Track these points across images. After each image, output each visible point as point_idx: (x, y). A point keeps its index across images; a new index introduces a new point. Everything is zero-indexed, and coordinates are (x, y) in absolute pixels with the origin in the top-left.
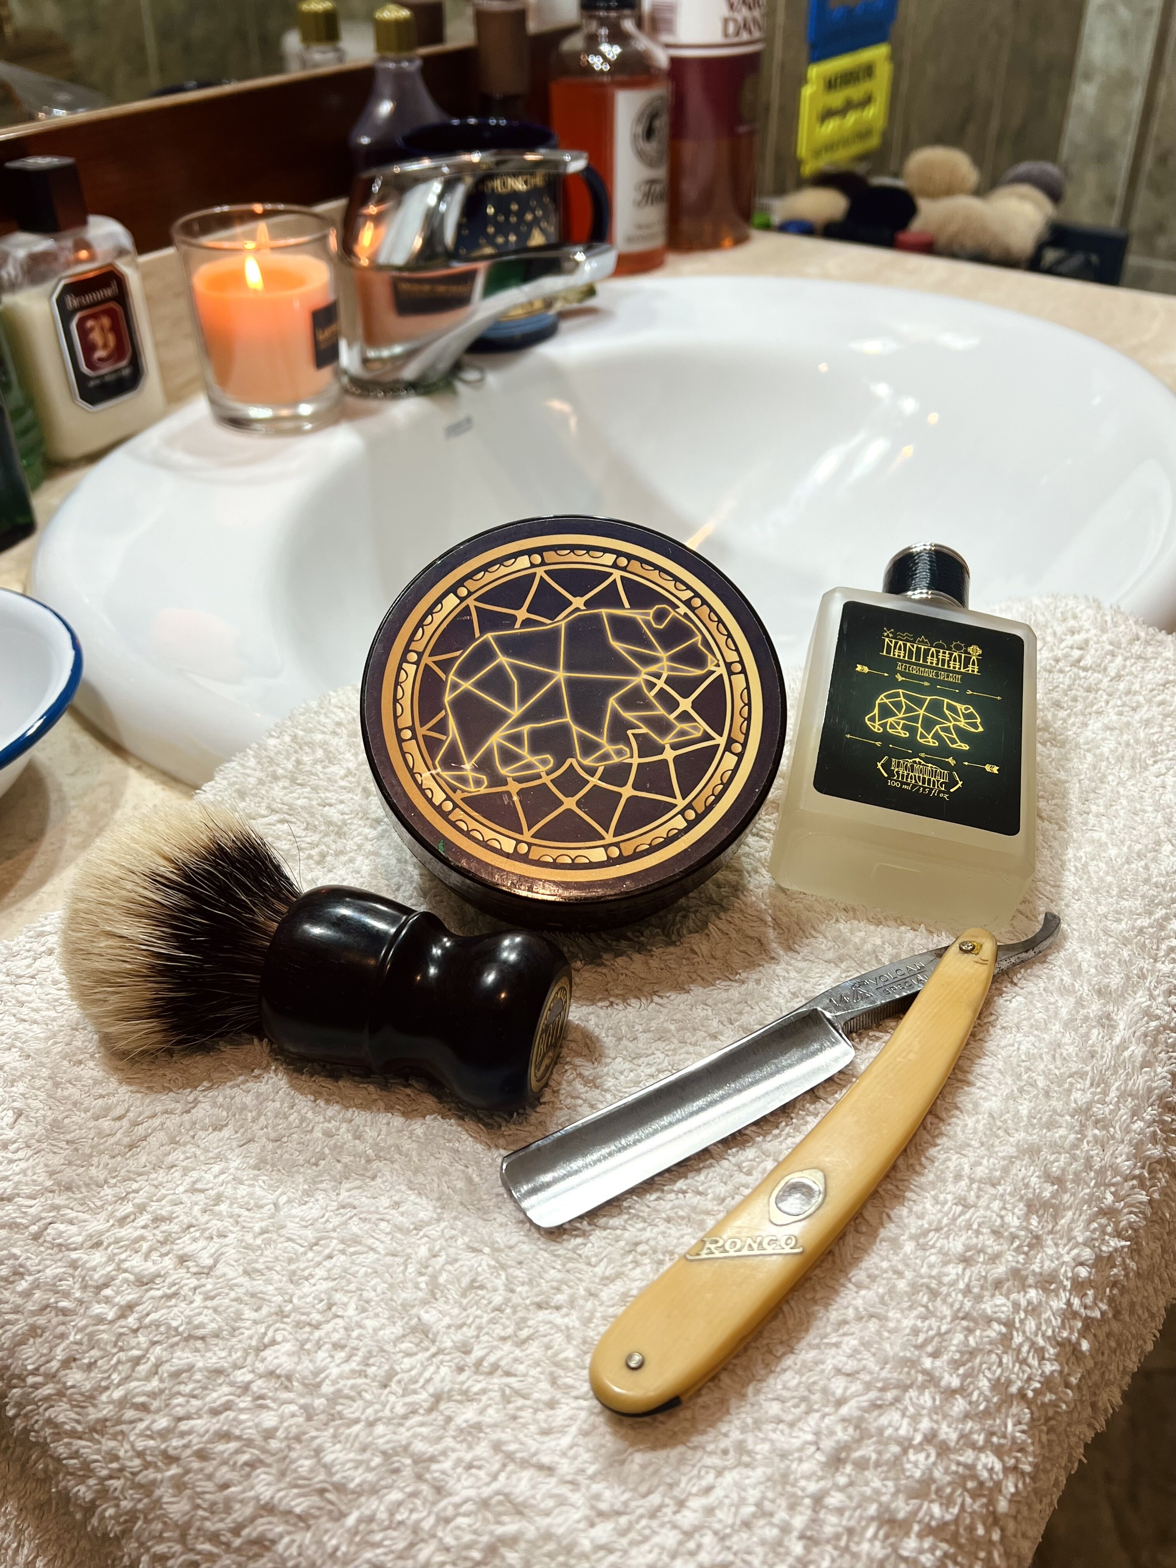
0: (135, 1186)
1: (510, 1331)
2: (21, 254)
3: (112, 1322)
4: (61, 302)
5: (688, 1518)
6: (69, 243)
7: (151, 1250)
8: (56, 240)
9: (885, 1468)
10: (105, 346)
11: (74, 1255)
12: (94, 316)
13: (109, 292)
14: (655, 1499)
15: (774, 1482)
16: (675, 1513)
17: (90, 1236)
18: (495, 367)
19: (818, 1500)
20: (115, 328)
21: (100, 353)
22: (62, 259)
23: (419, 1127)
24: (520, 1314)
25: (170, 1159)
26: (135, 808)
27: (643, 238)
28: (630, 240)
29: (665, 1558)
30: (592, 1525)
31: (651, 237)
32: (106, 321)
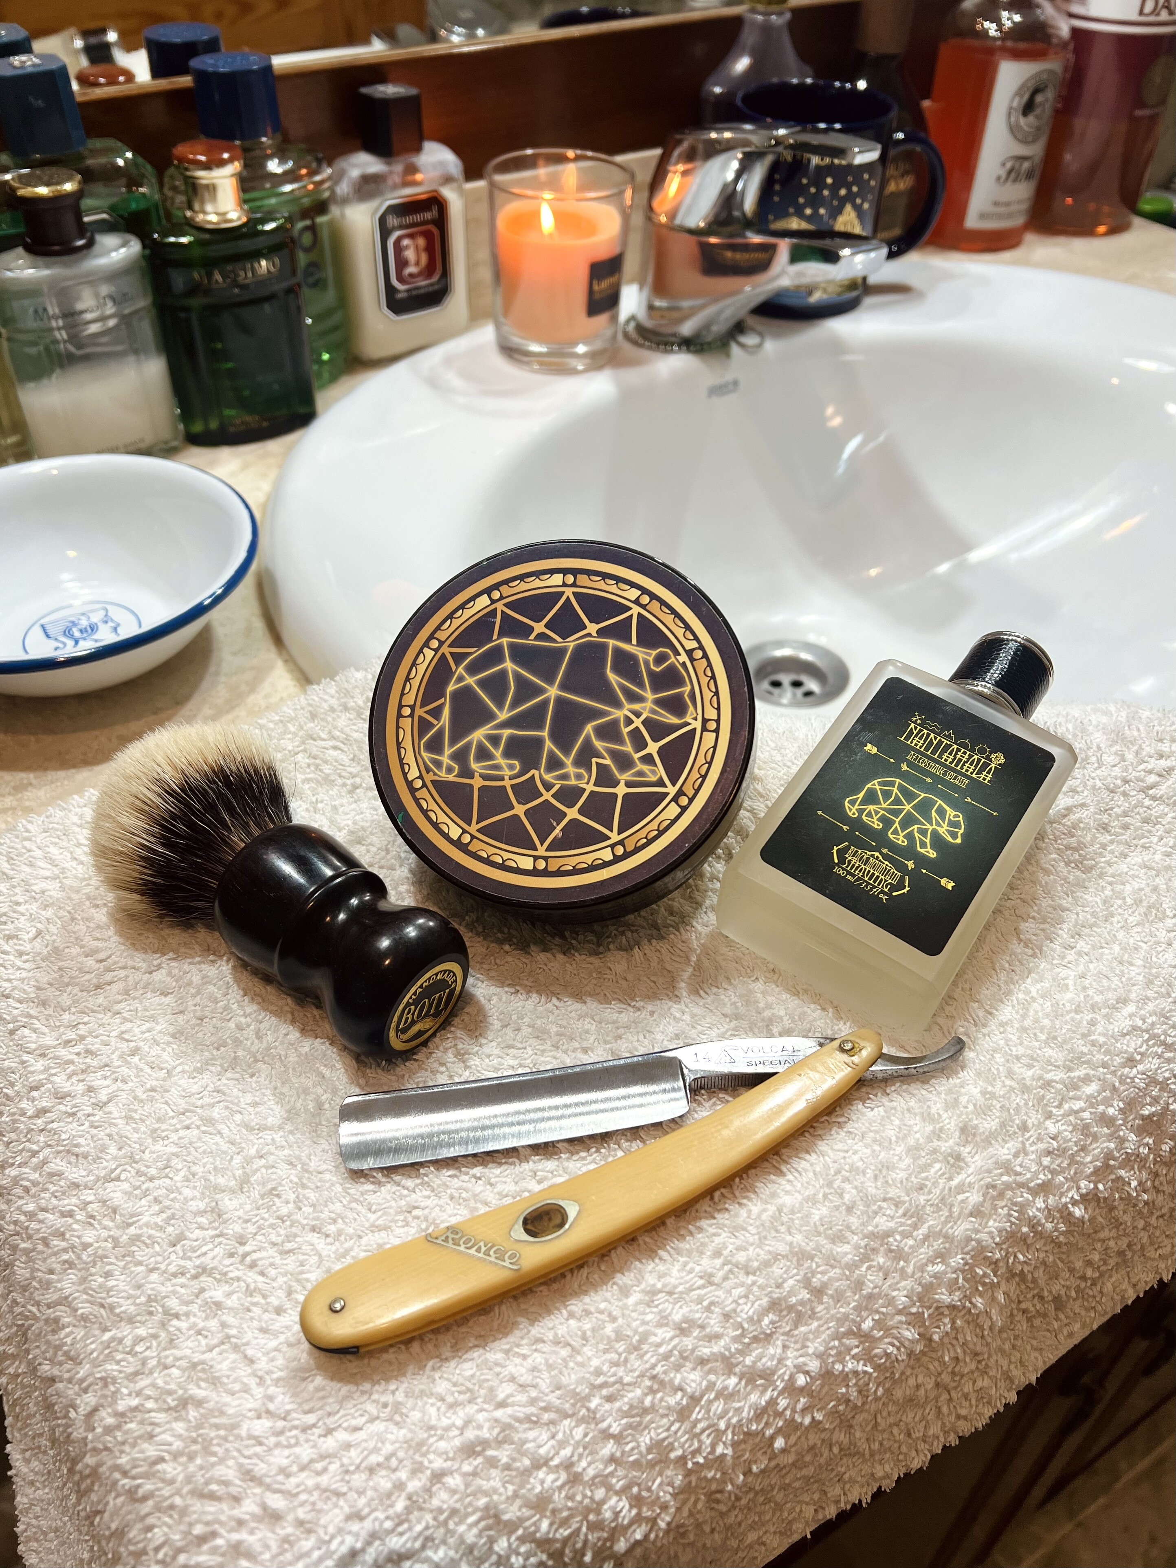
0: (86, 1019)
1: (279, 1240)
2: (355, 173)
3: (30, 1117)
4: (382, 220)
5: (329, 1444)
6: (398, 168)
7: (74, 1073)
8: (388, 164)
9: (514, 1473)
10: (417, 263)
11: (25, 1057)
12: (411, 236)
13: (428, 216)
14: (311, 1419)
15: (410, 1446)
16: (320, 1436)
17: (40, 1047)
18: (777, 335)
19: (438, 1476)
20: (429, 249)
21: (411, 269)
22: (390, 182)
23: (308, 1045)
24: (294, 1230)
25: (118, 1007)
26: (266, 697)
27: (999, 216)
28: (983, 216)
29: (295, 1468)
30: (259, 1417)
31: (1010, 216)
32: (421, 242)
